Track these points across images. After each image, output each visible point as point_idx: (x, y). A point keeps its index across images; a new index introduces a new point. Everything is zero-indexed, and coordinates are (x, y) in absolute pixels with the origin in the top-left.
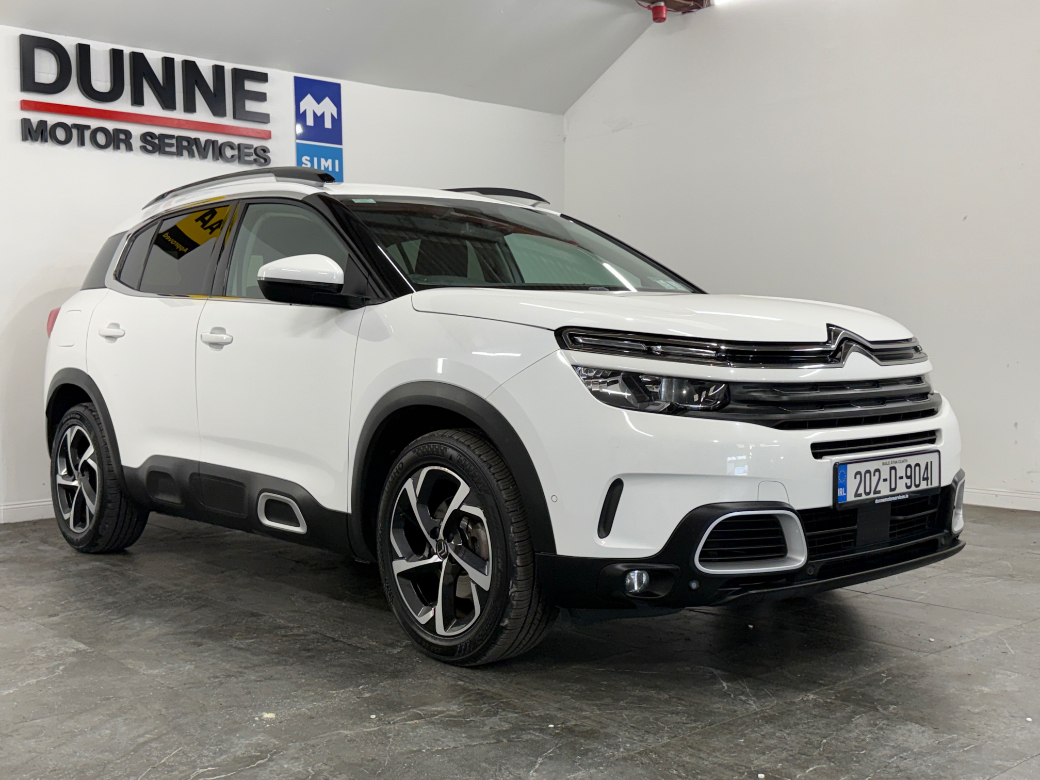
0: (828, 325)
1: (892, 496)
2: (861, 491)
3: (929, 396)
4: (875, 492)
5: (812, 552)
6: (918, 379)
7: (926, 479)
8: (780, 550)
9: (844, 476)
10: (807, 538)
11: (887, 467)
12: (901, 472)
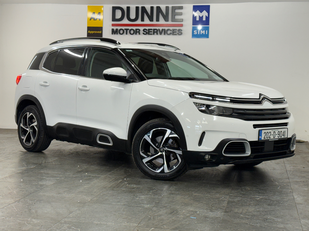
0: (260, 94)
1: (274, 139)
2: (266, 137)
3: (287, 113)
4: (269, 138)
5: (252, 152)
6: (284, 109)
7: (283, 135)
8: (244, 151)
9: (261, 133)
10: (251, 149)
11: (273, 132)
12: (277, 133)
